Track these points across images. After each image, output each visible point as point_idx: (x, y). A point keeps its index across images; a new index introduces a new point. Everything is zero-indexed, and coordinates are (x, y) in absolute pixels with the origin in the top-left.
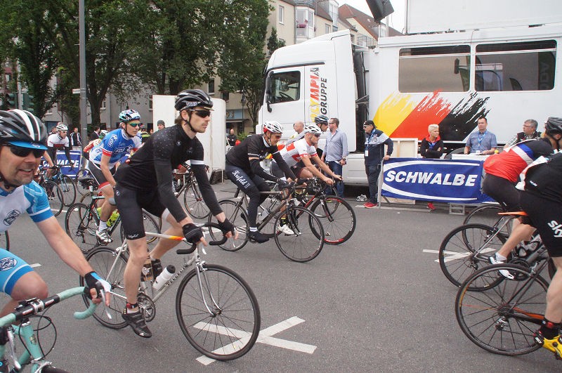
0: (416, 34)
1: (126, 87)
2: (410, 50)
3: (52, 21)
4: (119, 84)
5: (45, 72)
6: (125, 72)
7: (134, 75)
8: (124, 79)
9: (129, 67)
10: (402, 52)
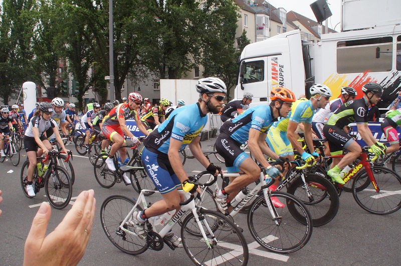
0: (349, 30)
1: (138, 74)
2: (345, 43)
3: (90, 31)
4: (134, 73)
5: (85, 66)
6: (138, 64)
7: (144, 66)
8: (137, 69)
9: (140, 60)
10: (339, 44)
